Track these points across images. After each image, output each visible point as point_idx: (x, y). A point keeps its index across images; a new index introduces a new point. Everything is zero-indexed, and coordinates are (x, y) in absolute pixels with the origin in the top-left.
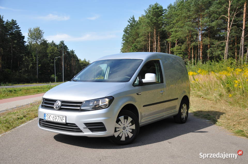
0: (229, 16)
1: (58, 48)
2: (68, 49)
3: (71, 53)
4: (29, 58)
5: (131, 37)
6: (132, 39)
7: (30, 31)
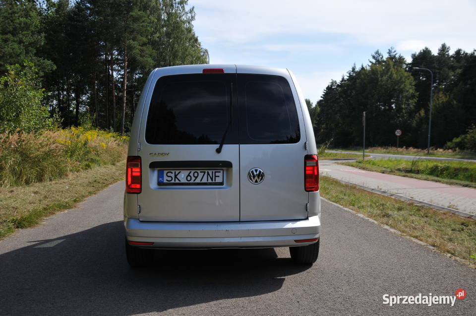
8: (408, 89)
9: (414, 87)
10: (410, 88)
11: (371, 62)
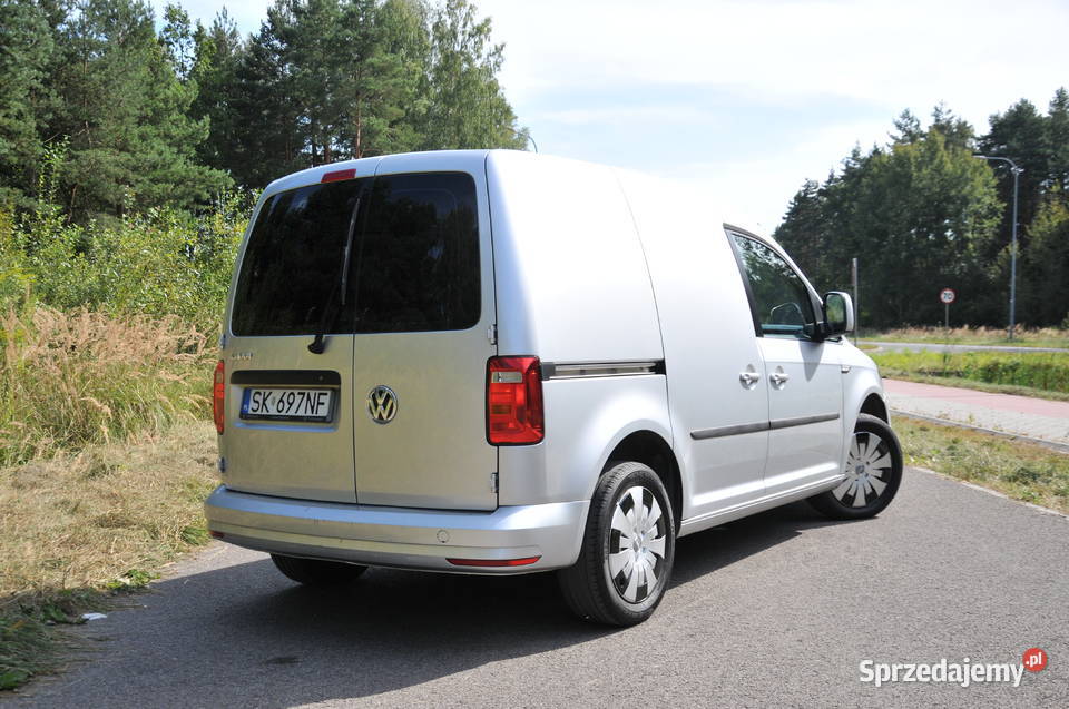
8: (979, 196)
9: (993, 190)
10: (985, 194)
11: (893, 138)
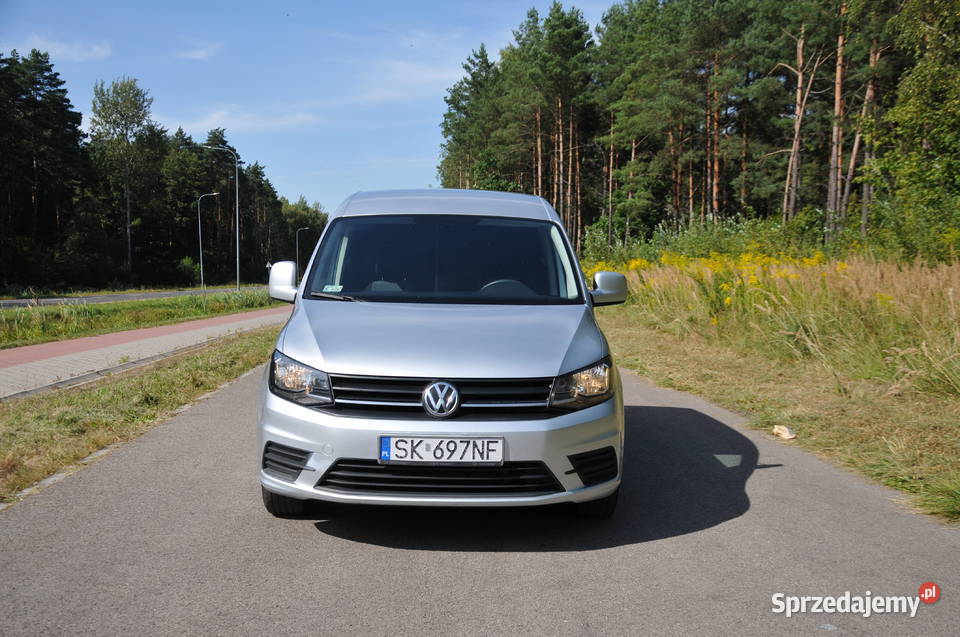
0: (802, 69)
1: (200, 158)
2: (241, 162)
3: (251, 177)
4: (96, 193)
5: (476, 124)
6: (480, 131)
7: (100, 93)
